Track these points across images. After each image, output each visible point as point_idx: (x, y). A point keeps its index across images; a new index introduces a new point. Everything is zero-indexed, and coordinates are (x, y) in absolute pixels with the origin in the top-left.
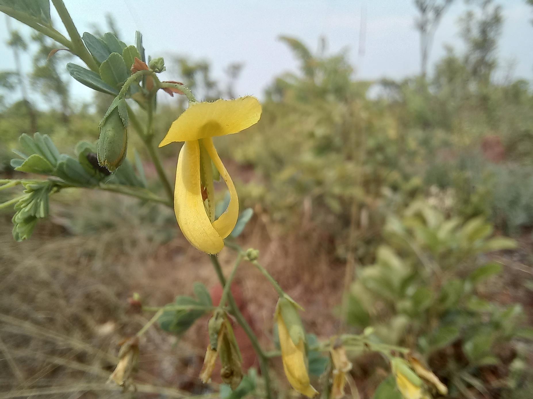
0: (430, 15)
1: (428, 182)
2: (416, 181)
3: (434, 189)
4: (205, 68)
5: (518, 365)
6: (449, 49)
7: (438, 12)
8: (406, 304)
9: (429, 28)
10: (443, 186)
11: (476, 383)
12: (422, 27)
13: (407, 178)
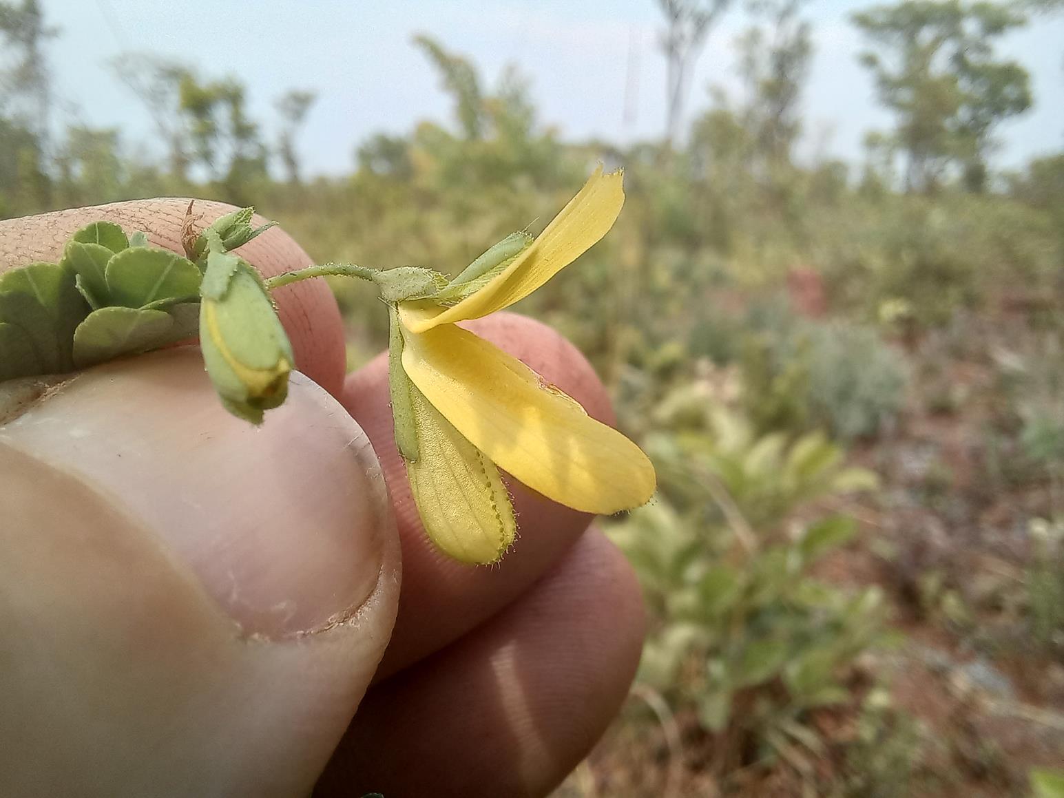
0: (687, 27)
1: (695, 351)
2: (672, 350)
3: (704, 365)
4: (234, 97)
5: (879, 699)
6: (718, 94)
7: (702, 23)
8: (686, 599)
9: (684, 51)
10: (721, 359)
11: (807, 736)
12: (671, 48)
13: (654, 341)
